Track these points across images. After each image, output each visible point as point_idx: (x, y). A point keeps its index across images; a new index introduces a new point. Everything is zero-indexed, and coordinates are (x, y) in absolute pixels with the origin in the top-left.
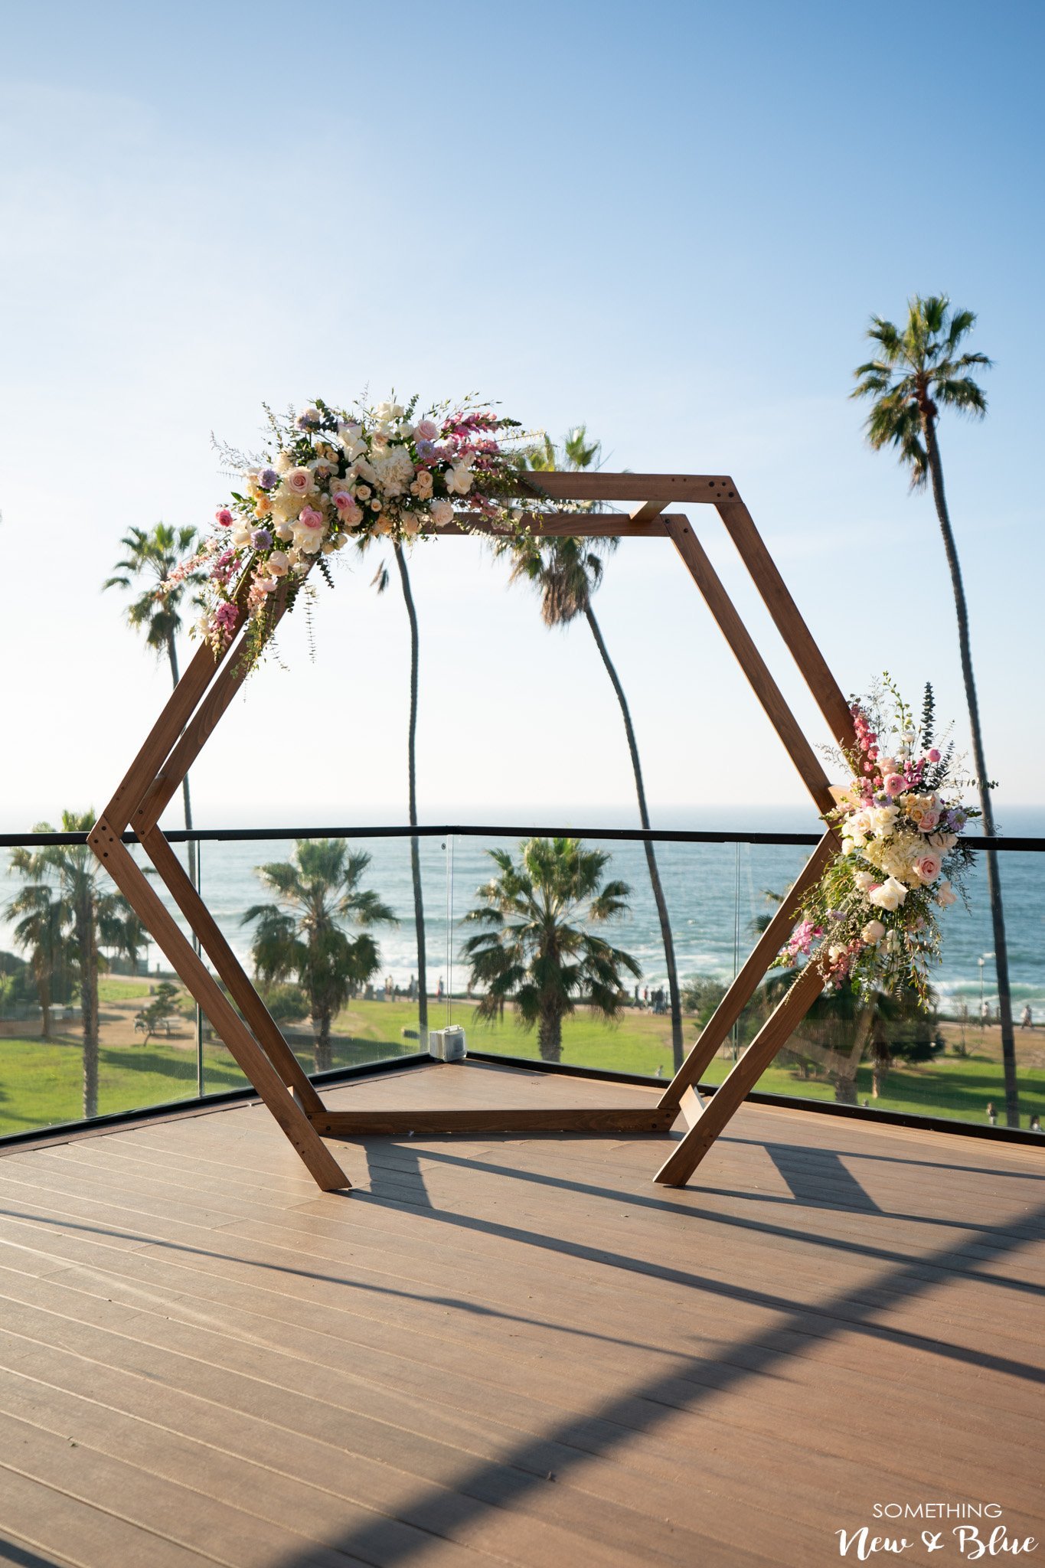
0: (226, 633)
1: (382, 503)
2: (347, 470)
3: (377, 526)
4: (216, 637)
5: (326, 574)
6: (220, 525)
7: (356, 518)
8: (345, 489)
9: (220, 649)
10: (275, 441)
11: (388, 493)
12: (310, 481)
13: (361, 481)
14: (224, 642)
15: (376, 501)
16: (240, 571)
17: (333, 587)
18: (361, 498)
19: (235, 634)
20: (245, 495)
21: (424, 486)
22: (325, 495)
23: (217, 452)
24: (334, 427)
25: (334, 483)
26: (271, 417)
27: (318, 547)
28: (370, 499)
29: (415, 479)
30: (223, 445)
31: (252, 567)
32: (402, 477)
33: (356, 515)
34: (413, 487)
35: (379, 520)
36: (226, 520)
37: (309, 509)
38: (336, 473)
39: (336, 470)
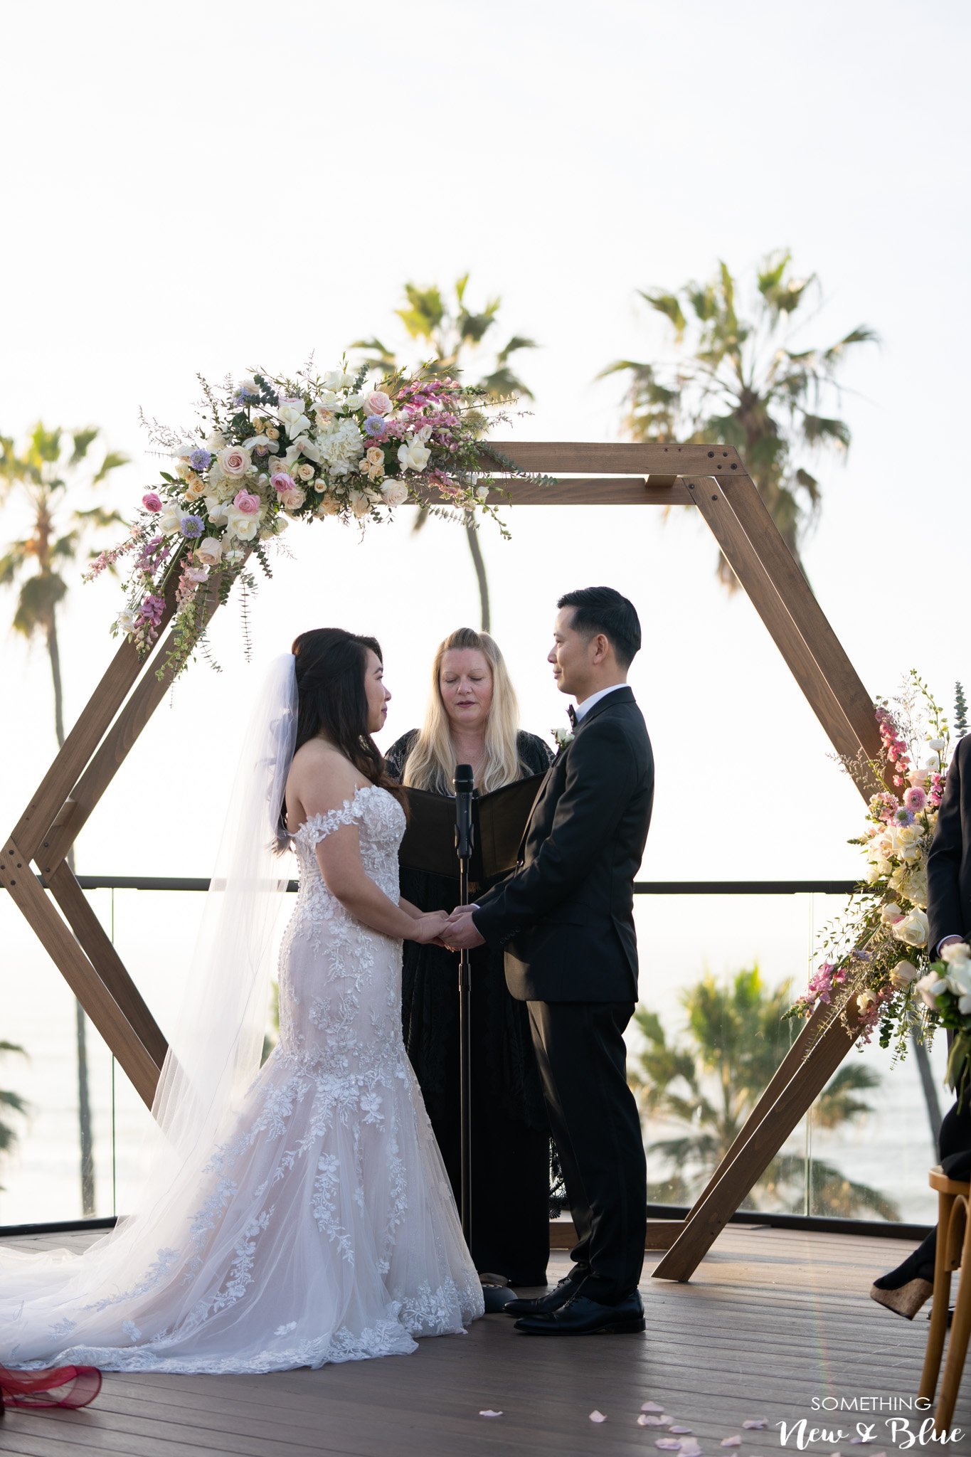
0: (152, 628)
1: (327, 483)
2: (289, 449)
3: (322, 508)
4: (141, 635)
5: (263, 562)
6: (145, 510)
7: (297, 500)
8: (286, 469)
9: (144, 648)
10: (210, 415)
11: (334, 472)
12: (247, 460)
13: (303, 459)
14: (149, 639)
15: (320, 482)
16: (169, 559)
17: (271, 576)
18: (304, 478)
19: (160, 630)
20: (175, 476)
21: (375, 463)
22: (264, 476)
23: (145, 430)
24: (275, 402)
25: (273, 462)
26: (207, 390)
27: (254, 533)
28: (314, 478)
29: (365, 455)
30: (151, 422)
31: (182, 553)
32: (350, 454)
33: (297, 497)
34: (362, 464)
35: (325, 501)
36: (153, 504)
37: (244, 493)
38: (276, 451)
39: (275, 447)
